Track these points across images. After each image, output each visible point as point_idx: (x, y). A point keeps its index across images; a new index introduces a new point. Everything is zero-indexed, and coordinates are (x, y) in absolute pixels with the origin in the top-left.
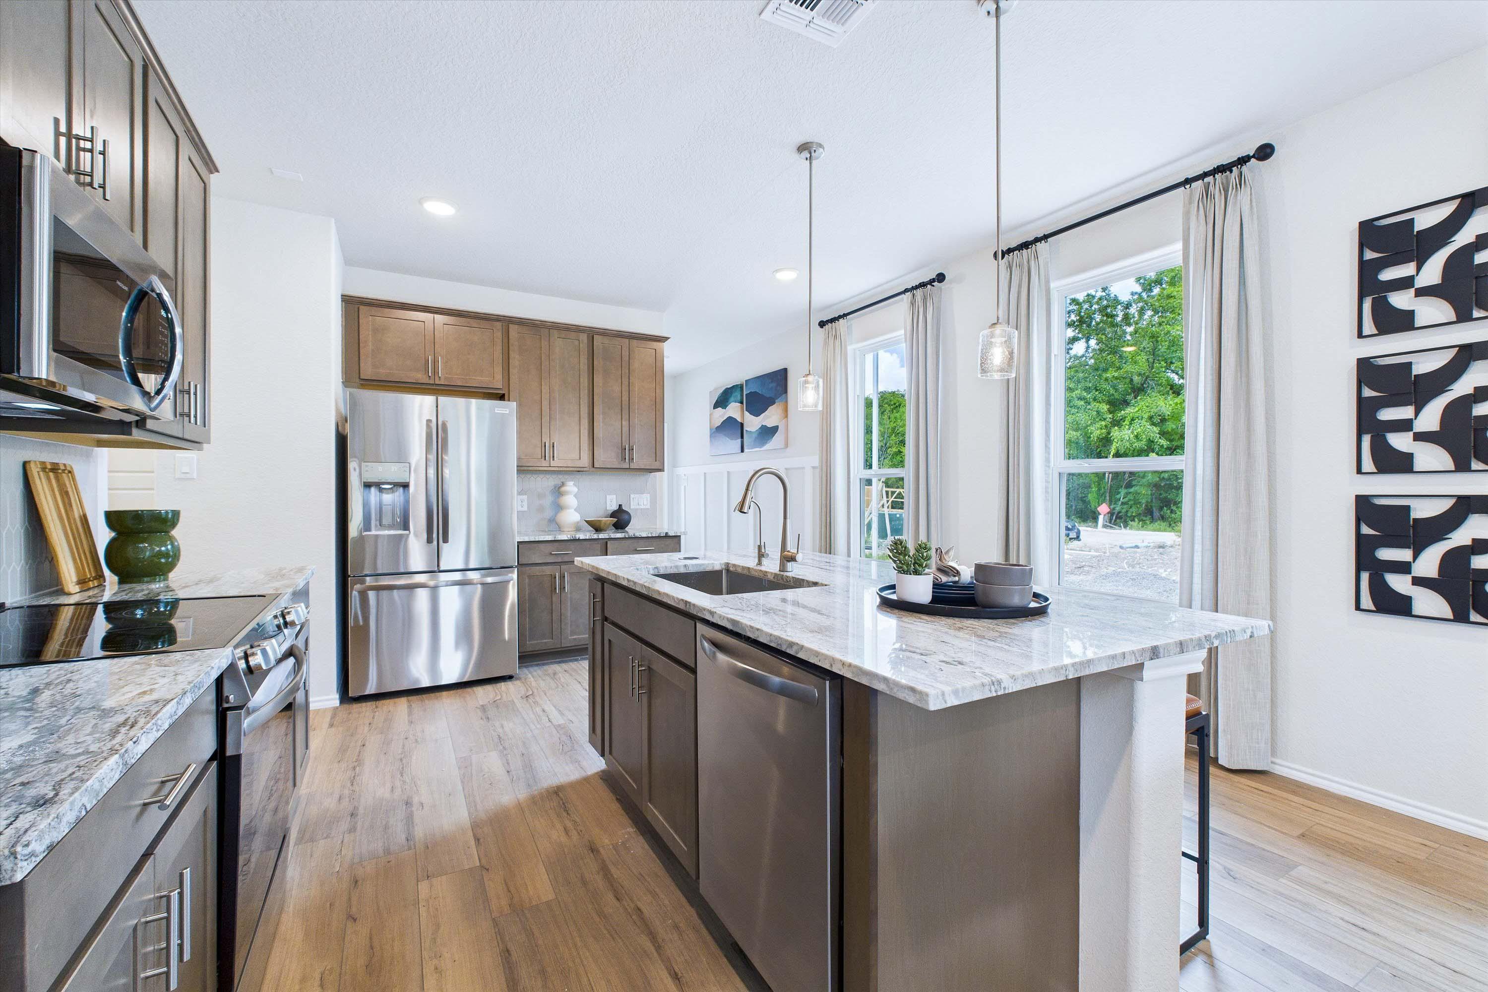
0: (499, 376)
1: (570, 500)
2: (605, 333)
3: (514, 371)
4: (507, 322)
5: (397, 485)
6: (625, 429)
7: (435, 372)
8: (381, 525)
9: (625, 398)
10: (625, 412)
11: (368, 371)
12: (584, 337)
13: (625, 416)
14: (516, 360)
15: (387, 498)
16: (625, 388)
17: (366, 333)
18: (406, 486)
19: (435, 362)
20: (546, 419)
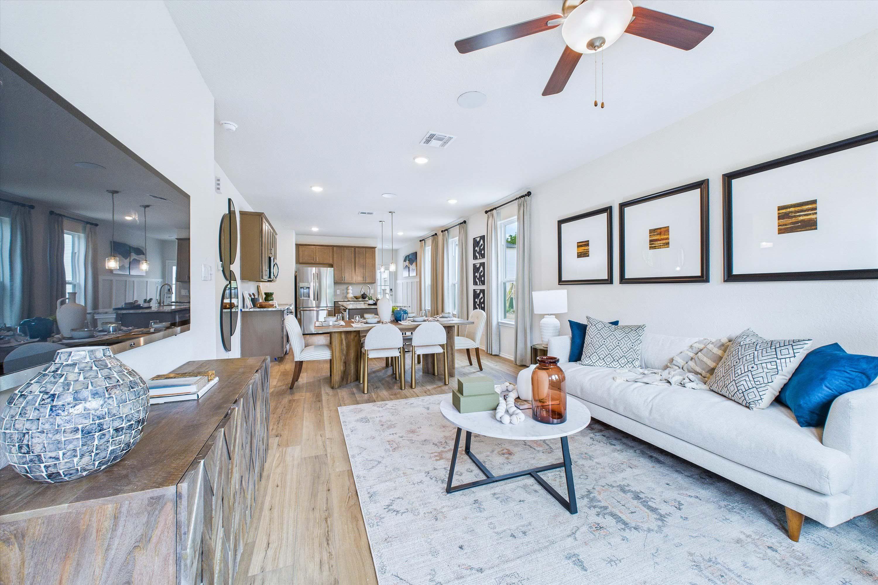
0: (331, 260)
1: (350, 291)
2: (359, 247)
3: (335, 259)
4: (333, 246)
5: (307, 288)
6: (364, 272)
7: (316, 260)
8: (304, 297)
9: (364, 264)
10: (364, 267)
11: (301, 261)
12: (353, 249)
13: (364, 269)
14: (335, 256)
15: (305, 290)
16: (364, 261)
17: (301, 253)
18: (309, 288)
19: (316, 258)
20: (343, 271)
